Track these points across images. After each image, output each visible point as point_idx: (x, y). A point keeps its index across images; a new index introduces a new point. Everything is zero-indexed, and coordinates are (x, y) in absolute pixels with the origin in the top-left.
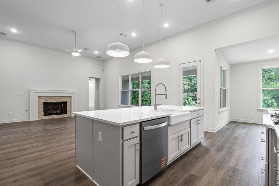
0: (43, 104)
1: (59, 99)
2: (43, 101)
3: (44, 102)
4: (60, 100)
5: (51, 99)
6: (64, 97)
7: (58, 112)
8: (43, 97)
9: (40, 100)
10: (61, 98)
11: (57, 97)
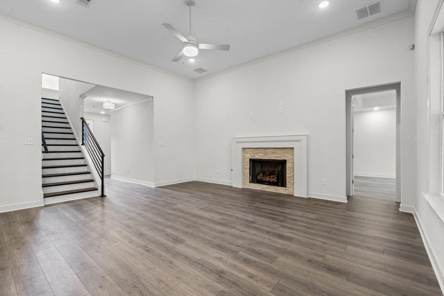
0: (249, 162)
1: (273, 153)
2: (249, 156)
3: (250, 159)
4: (273, 157)
5: (259, 153)
6: (280, 151)
7: (272, 180)
8: (248, 150)
9: (246, 155)
10: (275, 153)
11: (270, 150)
